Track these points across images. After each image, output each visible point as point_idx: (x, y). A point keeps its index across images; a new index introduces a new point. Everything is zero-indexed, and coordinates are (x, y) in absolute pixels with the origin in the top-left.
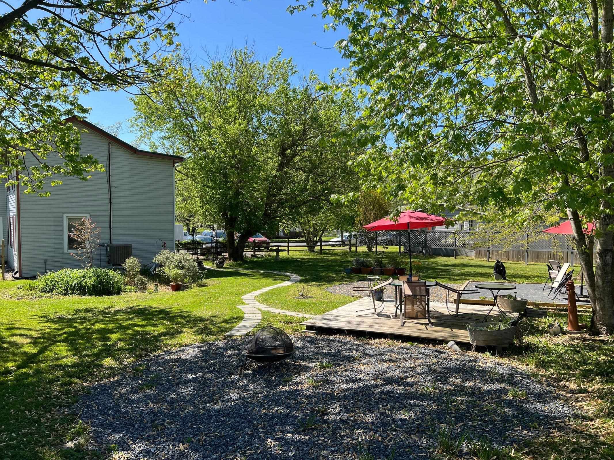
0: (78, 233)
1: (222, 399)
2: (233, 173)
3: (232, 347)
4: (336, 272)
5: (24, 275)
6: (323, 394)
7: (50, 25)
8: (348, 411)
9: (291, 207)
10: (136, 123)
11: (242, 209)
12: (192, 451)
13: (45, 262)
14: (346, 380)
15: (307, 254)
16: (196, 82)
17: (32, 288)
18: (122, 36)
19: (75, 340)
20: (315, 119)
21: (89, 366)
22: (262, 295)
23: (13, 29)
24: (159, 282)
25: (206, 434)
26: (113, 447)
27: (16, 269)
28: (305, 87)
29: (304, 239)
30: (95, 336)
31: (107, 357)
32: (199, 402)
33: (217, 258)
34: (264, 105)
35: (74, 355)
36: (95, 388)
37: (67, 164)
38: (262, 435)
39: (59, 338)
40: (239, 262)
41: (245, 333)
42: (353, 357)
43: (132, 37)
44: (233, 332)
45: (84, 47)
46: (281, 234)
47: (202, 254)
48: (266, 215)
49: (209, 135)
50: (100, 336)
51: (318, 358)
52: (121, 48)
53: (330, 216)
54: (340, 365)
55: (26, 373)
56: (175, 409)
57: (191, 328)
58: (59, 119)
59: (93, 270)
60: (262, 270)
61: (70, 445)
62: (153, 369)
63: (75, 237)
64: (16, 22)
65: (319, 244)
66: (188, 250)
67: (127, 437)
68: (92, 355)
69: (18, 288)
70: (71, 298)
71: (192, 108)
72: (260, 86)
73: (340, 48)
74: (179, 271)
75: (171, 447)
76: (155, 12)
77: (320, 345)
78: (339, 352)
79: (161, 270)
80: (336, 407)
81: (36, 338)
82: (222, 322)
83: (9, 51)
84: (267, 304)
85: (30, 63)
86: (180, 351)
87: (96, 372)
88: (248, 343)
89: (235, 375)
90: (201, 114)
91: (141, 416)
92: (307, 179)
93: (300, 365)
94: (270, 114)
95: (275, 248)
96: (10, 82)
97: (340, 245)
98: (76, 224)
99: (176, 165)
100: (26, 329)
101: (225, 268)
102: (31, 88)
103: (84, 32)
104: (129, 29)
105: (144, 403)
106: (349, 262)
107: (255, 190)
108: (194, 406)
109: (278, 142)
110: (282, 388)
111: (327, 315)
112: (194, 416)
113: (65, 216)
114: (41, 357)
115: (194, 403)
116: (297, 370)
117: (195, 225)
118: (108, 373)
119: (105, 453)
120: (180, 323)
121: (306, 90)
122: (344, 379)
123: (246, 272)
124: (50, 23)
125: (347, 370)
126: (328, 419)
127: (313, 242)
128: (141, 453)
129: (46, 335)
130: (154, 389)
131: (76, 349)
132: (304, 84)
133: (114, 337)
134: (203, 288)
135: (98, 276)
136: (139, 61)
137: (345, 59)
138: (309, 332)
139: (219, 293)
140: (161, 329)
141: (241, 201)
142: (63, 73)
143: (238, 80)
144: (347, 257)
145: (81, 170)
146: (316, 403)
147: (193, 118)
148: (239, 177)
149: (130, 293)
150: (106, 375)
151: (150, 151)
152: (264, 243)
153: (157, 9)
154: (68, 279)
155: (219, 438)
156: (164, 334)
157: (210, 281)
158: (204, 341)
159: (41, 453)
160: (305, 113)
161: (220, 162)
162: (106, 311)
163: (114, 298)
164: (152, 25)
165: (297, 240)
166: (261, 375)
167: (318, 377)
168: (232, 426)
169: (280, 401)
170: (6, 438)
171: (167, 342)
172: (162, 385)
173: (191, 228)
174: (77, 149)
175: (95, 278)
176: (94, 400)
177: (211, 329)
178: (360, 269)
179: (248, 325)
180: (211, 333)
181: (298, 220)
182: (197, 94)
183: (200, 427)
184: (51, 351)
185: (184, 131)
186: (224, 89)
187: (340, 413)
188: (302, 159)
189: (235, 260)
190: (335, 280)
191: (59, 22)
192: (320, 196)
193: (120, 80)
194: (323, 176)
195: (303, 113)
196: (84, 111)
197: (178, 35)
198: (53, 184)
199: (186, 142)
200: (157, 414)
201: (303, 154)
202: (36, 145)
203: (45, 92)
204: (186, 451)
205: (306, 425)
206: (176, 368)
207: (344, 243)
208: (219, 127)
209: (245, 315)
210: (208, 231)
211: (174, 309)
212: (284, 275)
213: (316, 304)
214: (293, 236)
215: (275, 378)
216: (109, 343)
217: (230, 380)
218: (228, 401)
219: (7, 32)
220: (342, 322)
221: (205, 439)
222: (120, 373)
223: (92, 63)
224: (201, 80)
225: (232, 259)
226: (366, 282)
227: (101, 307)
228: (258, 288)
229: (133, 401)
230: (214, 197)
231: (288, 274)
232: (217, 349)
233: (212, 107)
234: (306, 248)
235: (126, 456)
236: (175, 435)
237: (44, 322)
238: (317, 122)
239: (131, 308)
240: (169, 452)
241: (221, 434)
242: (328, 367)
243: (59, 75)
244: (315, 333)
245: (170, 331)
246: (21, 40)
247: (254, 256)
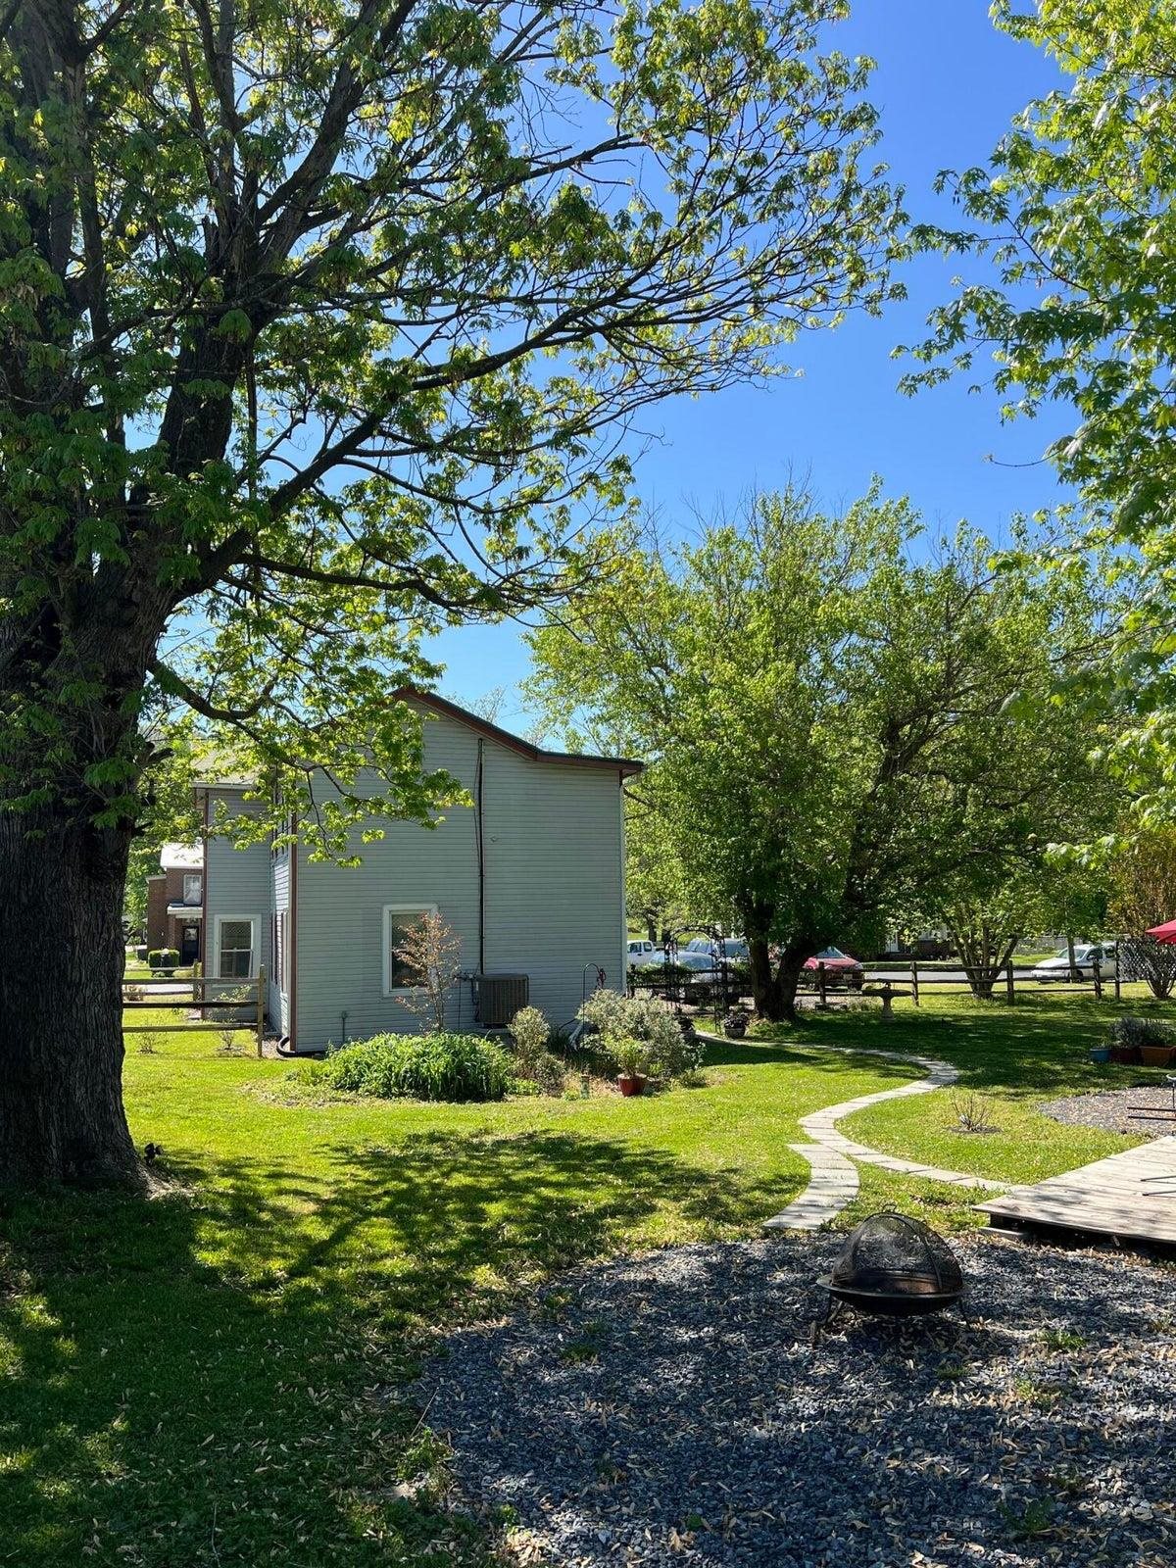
0: (413, 949)
1: (771, 1411)
2: (763, 793)
3: (787, 1262)
4: (1062, 1058)
5: (300, 1048)
6: (1066, 1431)
7: (369, 496)
8: (1152, 1492)
9: (922, 877)
10: (537, 689)
11: (788, 882)
12: (705, 1554)
13: (344, 1017)
14: (1136, 1392)
15: (969, 1003)
16: (670, 583)
17: (316, 1079)
18: (515, 500)
19: (409, 1213)
20: (977, 642)
21: (442, 1281)
22: (854, 1116)
23: (295, 512)
24: (591, 1072)
25: (738, 1512)
26: (507, 1513)
27: (286, 1034)
28: (946, 563)
29: (958, 961)
30: (451, 1206)
31: (480, 1264)
32: (710, 1410)
33: (728, 1012)
34: (837, 620)
35: (408, 1251)
36: (456, 1342)
37: (396, 793)
38: (897, 1538)
39: (375, 1206)
40: (786, 1023)
41: (819, 1223)
42: (1147, 1322)
43: (536, 500)
44: (784, 1219)
45: (435, 535)
46: (892, 947)
47: (689, 1001)
48: (851, 897)
49: (704, 705)
50: (462, 1205)
51: (1037, 1316)
52: (510, 526)
53: (1031, 897)
54: (1111, 1345)
55: (307, 1289)
56: (652, 1423)
57: (676, 1199)
58: (381, 694)
59: (445, 1037)
60: (847, 1046)
61: (405, 1490)
62: (591, 1303)
63: (405, 958)
64: (303, 497)
65: (1003, 975)
66: (655, 990)
67: (537, 1489)
68: (446, 1253)
69: (289, 1078)
70: (396, 1105)
71: (662, 645)
72: (826, 574)
73: (1060, 459)
74: (638, 1045)
75: (647, 1534)
76: (583, 436)
77: (1039, 1275)
78: (1100, 1301)
79: (594, 1041)
80: (1110, 1479)
81: (327, 1202)
82: (754, 1189)
83: (288, 559)
84: (870, 1145)
85: (327, 580)
86: (653, 1259)
87: (457, 1299)
88: (831, 1252)
89: (803, 1343)
90: (684, 655)
91: (567, 1433)
92: (961, 800)
93: (986, 1333)
94: (854, 639)
95: (879, 986)
96: (287, 624)
97: (1067, 980)
98: (409, 930)
99: (624, 781)
100: (305, 1178)
101: (749, 1038)
102: (326, 634)
103: (437, 503)
104: (530, 483)
105: (573, 1396)
106: (1100, 1028)
107: (819, 833)
108: (700, 1423)
109: (876, 709)
110: (938, 1398)
111: (1053, 1186)
112: (703, 1452)
113: (387, 909)
114: (338, 1251)
115: (698, 1413)
116: (978, 1345)
117: (668, 926)
118: (484, 1307)
119: (487, 1527)
120: (647, 1184)
121: (949, 572)
122: (1129, 1390)
123: (804, 1050)
124: (369, 491)
125: (1132, 1363)
126: (1091, 1512)
127: (988, 970)
128: (574, 1539)
129: (347, 1197)
130: (595, 1360)
131: (412, 1236)
132: (944, 557)
133: (495, 1209)
134: (698, 1091)
135: (456, 1054)
136: (547, 551)
137: (1067, 485)
138: (1001, 1235)
139: (739, 1106)
140: (603, 1197)
141: (784, 864)
142: (390, 596)
143: (770, 568)
144: (1091, 1014)
145: (424, 805)
146: (1047, 1457)
147: (665, 667)
148: (779, 802)
149: (526, 1098)
150: (481, 1310)
151: (566, 751)
152: (847, 973)
153: (588, 430)
154: (392, 1058)
155: (775, 1527)
156: (613, 1211)
157: (713, 1073)
158: (712, 1239)
159: (342, 1506)
160: (949, 629)
161: (732, 769)
162: (475, 1140)
163: (491, 1109)
164: (579, 467)
165: (938, 962)
166: (873, 1351)
167: (1043, 1374)
168: (808, 1495)
169: (939, 1438)
170: (267, 1454)
171: (620, 1232)
172: (613, 1352)
173: (659, 932)
174: (416, 758)
175: (448, 1057)
176: (455, 1376)
177: (727, 1206)
178: (1137, 1050)
179: (824, 1201)
180: (727, 1217)
181: (940, 909)
182: (674, 609)
183: (720, 1488)
184: (358, 1237)
185: (642, 700)
186: (738, 591)
187: (1126, 1496)
188: (944, 749)
189: (774, 1018)
190: (1062, 1082)
191: (386, 487)
192: (1001, 843)
193: (508, 598)
194: (1006, 789)
195: (942, 629)
196: (431, 671)
197: (634, 481)
198: (366, 839)
199: (647, 724)
200: (605, 1434)
201: (946, 733)
202: (335, 755)
203: (353, 638)
204: (689, 1553)
205: (1023, 1523)
206: (647, 1309)
207: (1080, 973)
208: (727, 686)
209: (814, 1173)
210: (701, 939)
211: (629, 1144)
212: (911, 1064)
213: (1010, 1151)
214: (928, 952)
215: (916, 1365)
216: (484, 1226)
217: (790, 1357)
218: (789, 1419)
219: (283, 520)
220: (1098, 1209)
221: (737, 1525)
222: (512, 1309)
223: (453, 567)
224: (681, 576)
225: (765, 1014)
226: (1159, 1091)
227: (465, 1130)
228: (842, 1098)
229: (546, 1388)
230: (716, 857)
231: (921, 1060)
232: (748, 1264)
233: (708, 637)
234: (968, 987)
235: (537, 1542)
236: (656, 1501)
237: (343, 1164)
238: (983, 648)
239: (531, 1136)
240: (644, 1549)
241: (777, 1516)
242: (1073, 1347)
243: (381, 599)
244: (1020, 1238)
245: (624, 1205)
246: (309, 535)
247: (823, 1007)
